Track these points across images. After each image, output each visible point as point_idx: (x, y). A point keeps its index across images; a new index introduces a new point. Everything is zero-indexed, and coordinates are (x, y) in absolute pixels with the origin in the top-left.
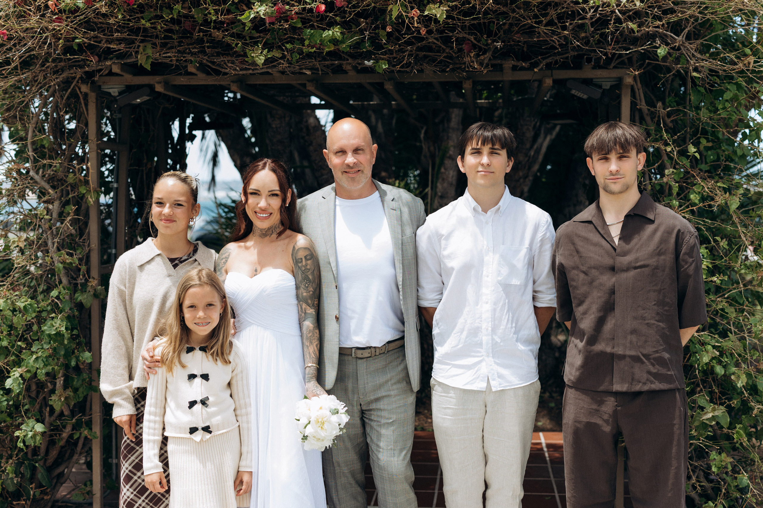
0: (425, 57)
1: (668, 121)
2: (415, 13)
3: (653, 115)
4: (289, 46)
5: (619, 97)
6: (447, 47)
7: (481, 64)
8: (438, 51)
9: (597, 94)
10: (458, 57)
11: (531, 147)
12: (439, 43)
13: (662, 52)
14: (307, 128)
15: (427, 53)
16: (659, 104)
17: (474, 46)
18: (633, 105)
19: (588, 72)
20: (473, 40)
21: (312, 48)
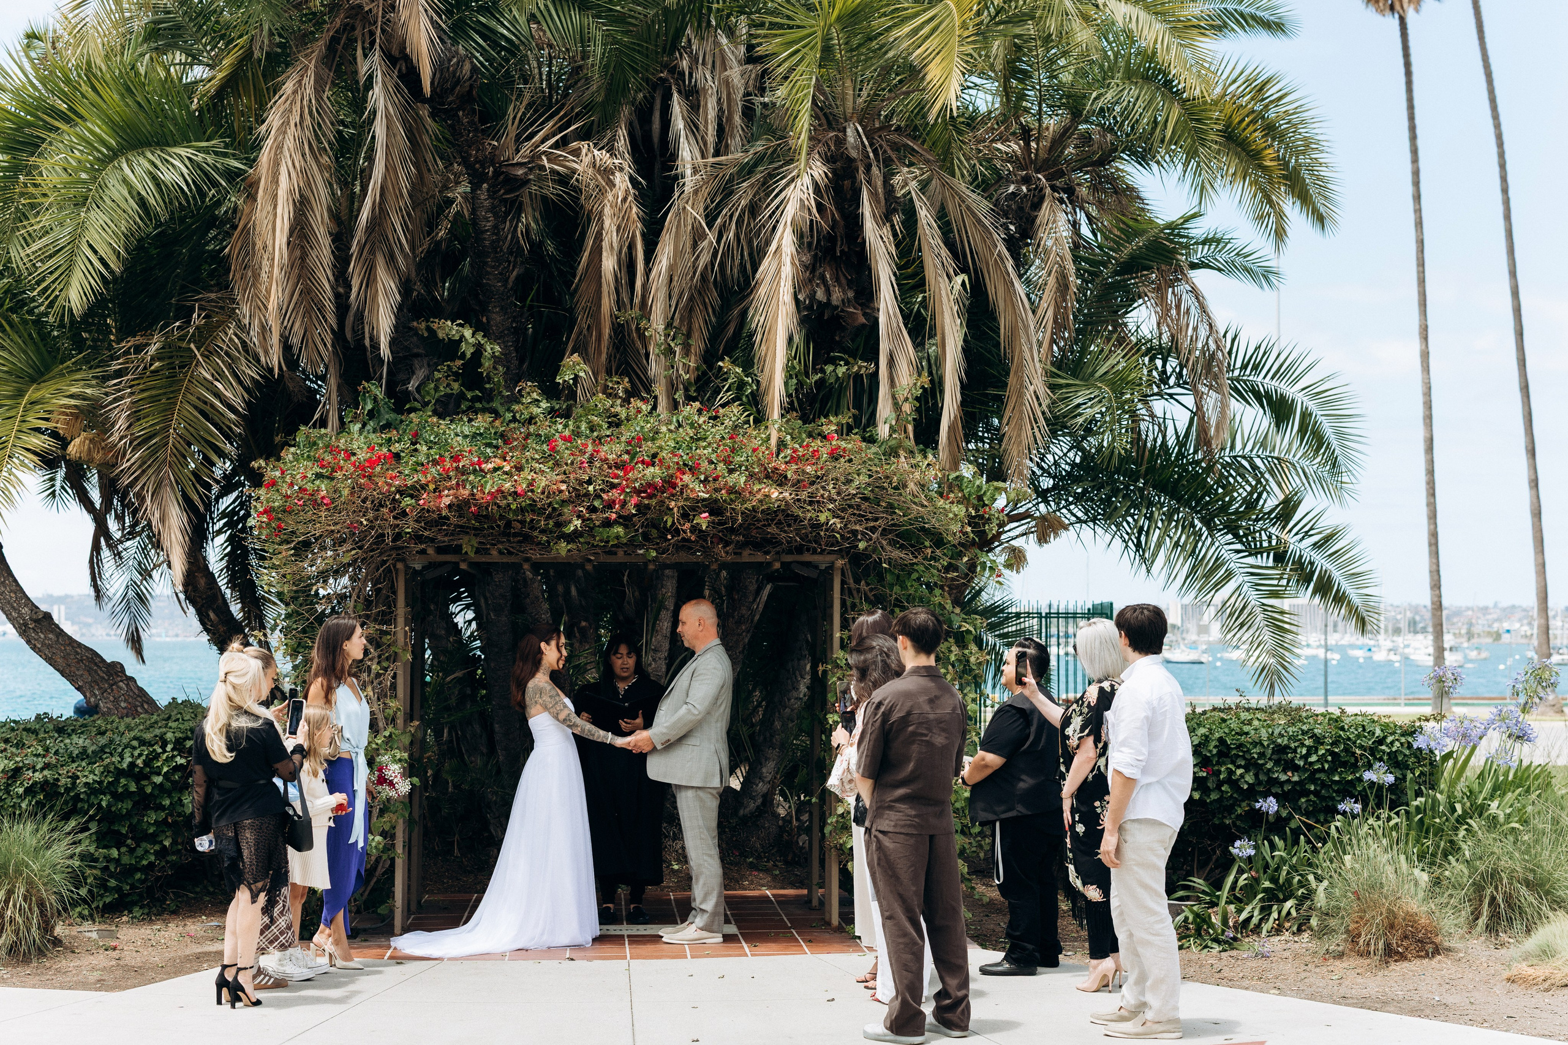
1: (870, 595)
2: (688, 525)
3: (858, 590)
4: (581, 540)
5: (832, 574)
7: (727, 553)
9: (814, 574)
11: (754, 600)
13: (862, 545)
14: (525, 580)
16: (863, 583)
17: (721, 540)
18: (843, 583)
19: (807, 557)
21: (601, 541)
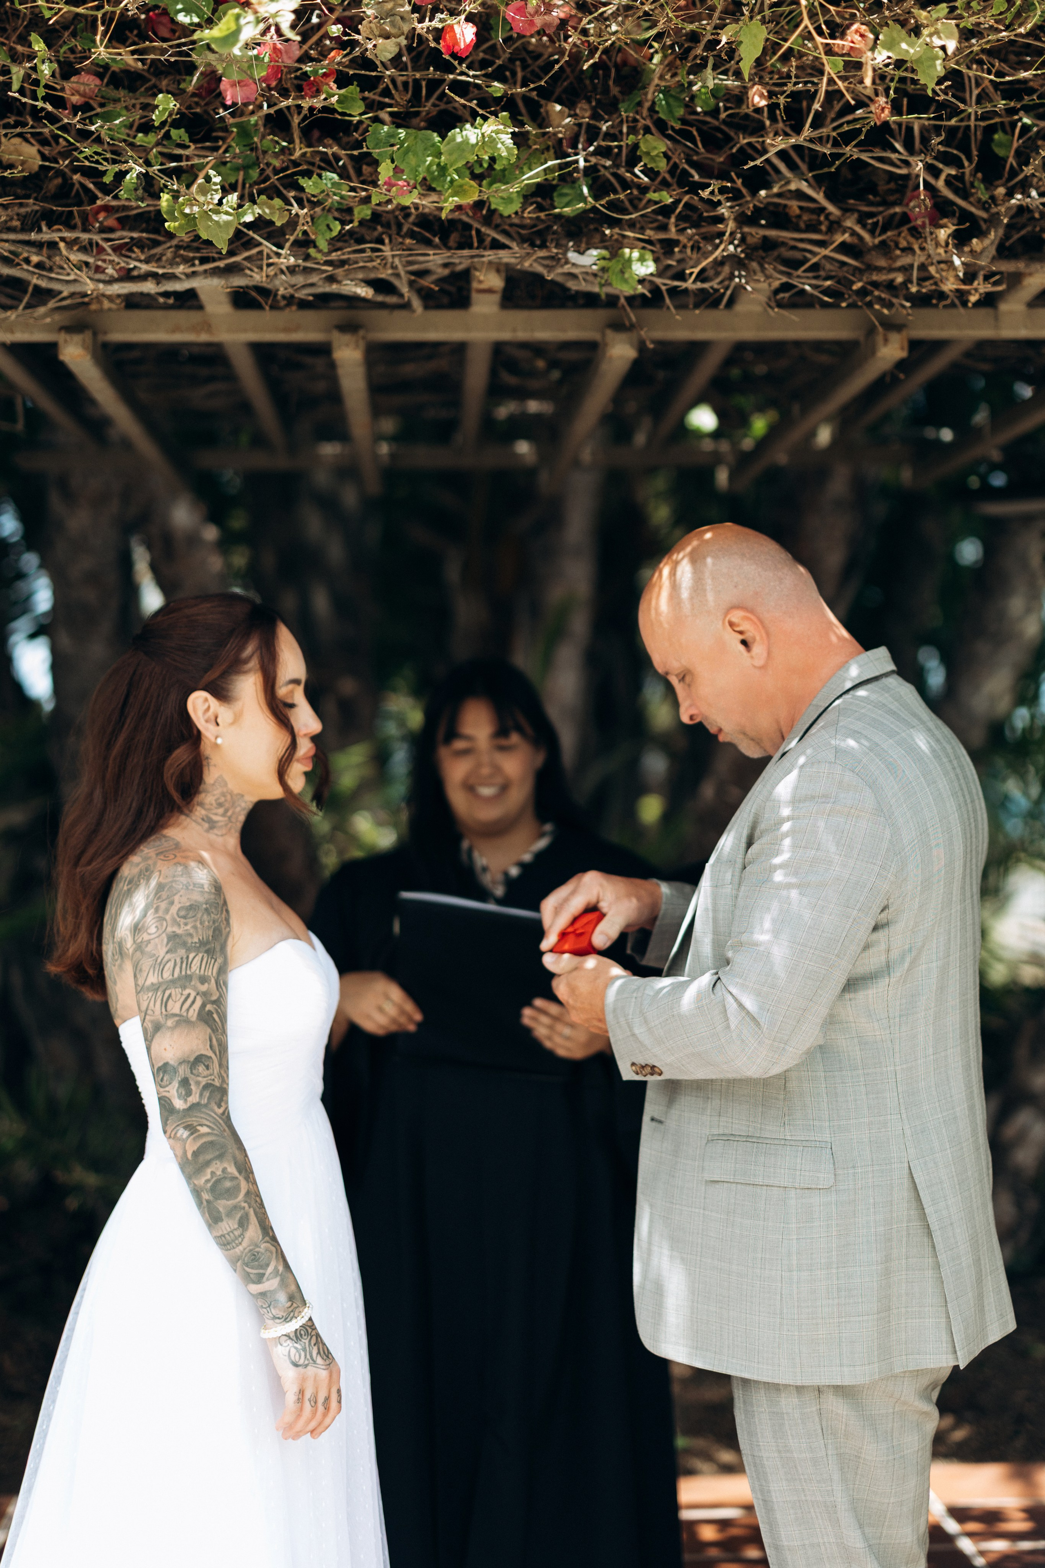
0: (768, 245)
2: (860, 37)
4: (311, 185)
6: (846, 210)
8: (812, 227)
10: (884, 248)
12: (820, 197)
15: (772, 233)
17: (942, 209)
20: (940, 184)
